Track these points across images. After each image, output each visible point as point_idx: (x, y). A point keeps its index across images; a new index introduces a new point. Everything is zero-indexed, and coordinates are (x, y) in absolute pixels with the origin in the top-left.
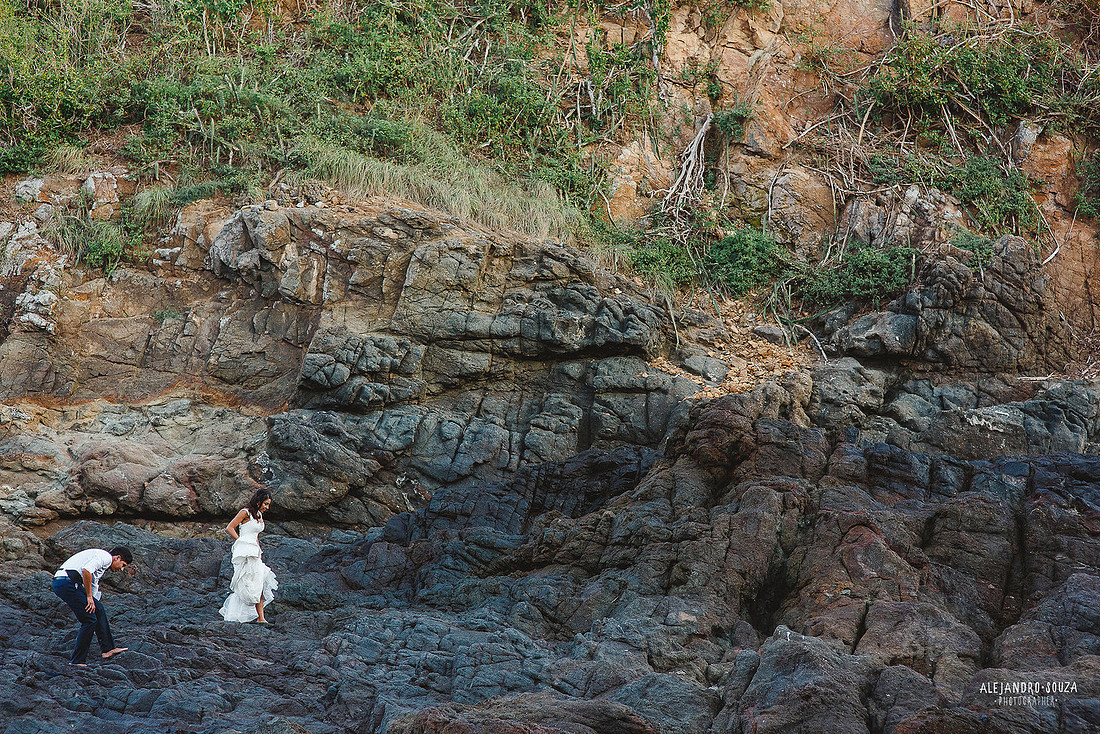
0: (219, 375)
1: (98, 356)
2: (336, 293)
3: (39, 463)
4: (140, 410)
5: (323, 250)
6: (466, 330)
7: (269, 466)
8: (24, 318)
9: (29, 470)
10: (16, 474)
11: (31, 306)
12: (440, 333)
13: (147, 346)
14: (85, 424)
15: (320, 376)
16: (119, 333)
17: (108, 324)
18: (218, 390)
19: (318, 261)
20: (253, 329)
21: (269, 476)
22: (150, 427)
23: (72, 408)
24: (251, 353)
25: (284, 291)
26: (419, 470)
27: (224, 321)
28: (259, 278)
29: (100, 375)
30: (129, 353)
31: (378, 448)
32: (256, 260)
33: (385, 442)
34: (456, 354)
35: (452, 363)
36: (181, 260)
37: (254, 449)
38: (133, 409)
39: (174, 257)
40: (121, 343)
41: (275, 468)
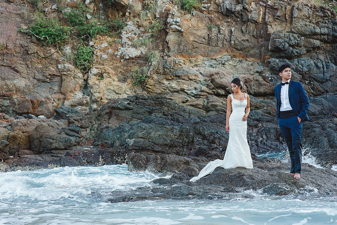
0: (236, 47)
1: (194, 41)
2: (271, 19)
3: (194, 77)
4: (215, 59)
5: (265, 5)
6: (315, 32)
7: (271, 77)
8: (173, 27)
9: (191, 80)
10: (187, 81)
11: (174, 23)
12: (307, 33)
13: (208, 38)
14: (199, 64)
15: (281, 47)
16: (199, 33)
17: (195, 30)
18: (237, 53)
19: (262, 8)
20: (242, 32)
21: (271, 80)
22: (221, 65)
23: (193, 59)
24: (244, 40)
25: (253, 18)
26: (313, 78)
27: (233, 29)
28: (242, 15)
29: (196, 48)
30: (204, 40)
31: (301, 71)
32: (242, 8)
33: (302, 69)
34: (311, 40)
35: (310, 43)
36: (211, 8)
37: (262, 72)
38: (212, 59)
39: (209, 7)
40: (200, 37)
41: (274, 78)
